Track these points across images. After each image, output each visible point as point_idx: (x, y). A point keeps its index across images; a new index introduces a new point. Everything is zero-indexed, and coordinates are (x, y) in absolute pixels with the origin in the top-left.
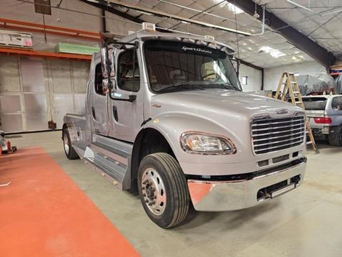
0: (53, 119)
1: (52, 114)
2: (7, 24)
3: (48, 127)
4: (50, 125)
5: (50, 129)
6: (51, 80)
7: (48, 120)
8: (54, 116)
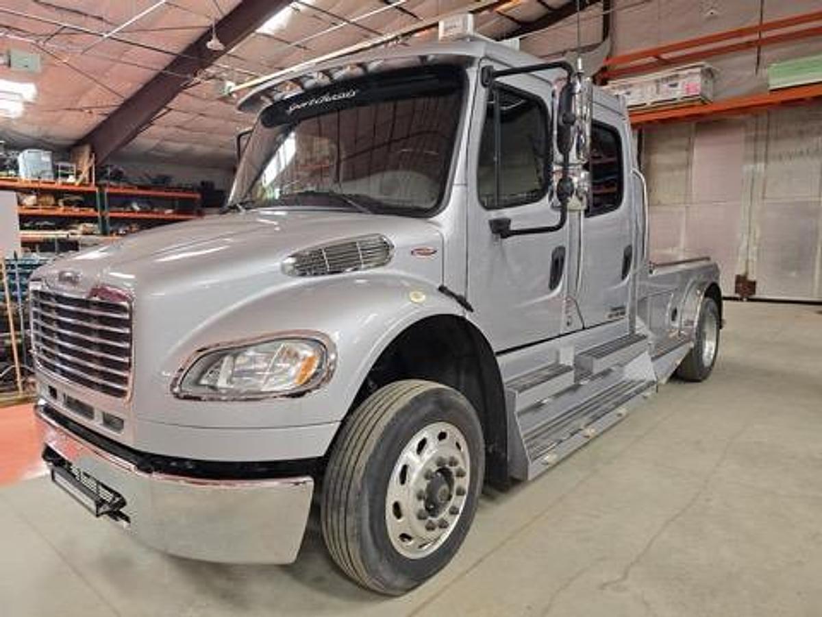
0: (750, 269)
1: (750, 257)
2: (664, 56)
3: (733, 290)
4: (741, 285)
5: (738, 296)
6: (761, 166)
7: (737, 273)
8: (753, 261)
